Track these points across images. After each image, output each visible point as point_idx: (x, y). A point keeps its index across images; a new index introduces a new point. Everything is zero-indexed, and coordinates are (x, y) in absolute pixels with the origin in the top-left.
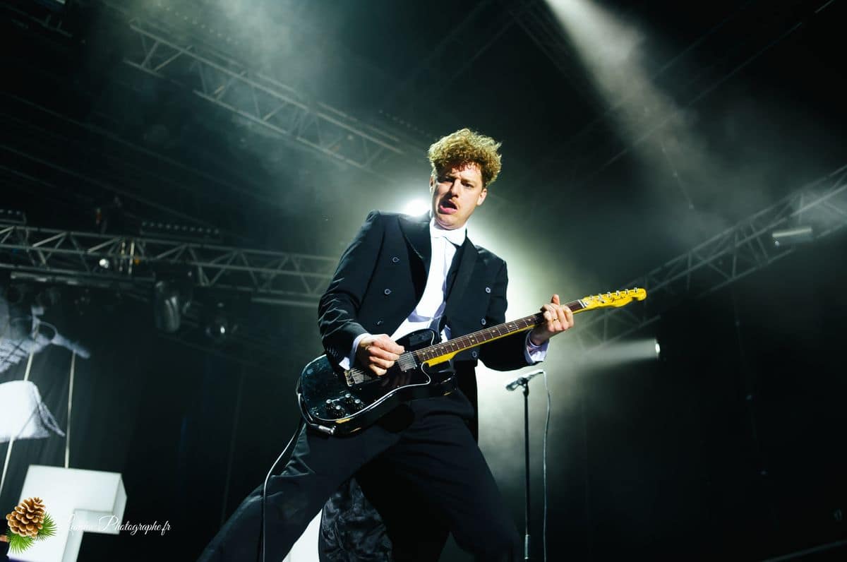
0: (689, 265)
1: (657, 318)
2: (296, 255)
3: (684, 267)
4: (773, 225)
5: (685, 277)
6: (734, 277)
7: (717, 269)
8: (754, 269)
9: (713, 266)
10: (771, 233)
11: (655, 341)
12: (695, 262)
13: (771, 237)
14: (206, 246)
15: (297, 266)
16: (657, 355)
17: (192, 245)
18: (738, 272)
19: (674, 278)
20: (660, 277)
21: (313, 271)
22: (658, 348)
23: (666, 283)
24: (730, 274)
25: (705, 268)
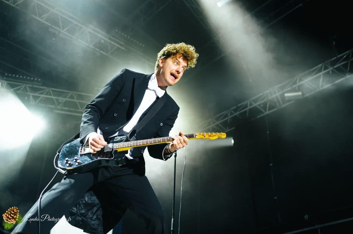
0: (248, 105)
1: (234, 128)
2: (75, 92)
3: (246, 106)
4: (285, 90)
5: (246, 111)
6: (268, 112)
7: (260, 108)
8: (276, 109)
9: (259, 107)
10: (284, 94)
11: (232, 138)
12: (251, 105)
13: (284, 96)
14: (34, 86)
15: (75, 98)
16: (232, 145)
17: (28, 85)
18: (269, 110)
19: (241, 111)
20: (235, 110)
21: (83, 100)
22: (233, 142)
23: (238, 113)
24: (266, 111)
25: (255, 107)
